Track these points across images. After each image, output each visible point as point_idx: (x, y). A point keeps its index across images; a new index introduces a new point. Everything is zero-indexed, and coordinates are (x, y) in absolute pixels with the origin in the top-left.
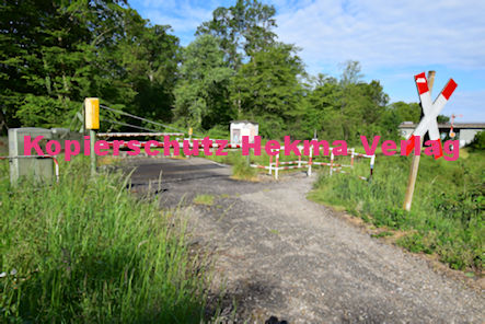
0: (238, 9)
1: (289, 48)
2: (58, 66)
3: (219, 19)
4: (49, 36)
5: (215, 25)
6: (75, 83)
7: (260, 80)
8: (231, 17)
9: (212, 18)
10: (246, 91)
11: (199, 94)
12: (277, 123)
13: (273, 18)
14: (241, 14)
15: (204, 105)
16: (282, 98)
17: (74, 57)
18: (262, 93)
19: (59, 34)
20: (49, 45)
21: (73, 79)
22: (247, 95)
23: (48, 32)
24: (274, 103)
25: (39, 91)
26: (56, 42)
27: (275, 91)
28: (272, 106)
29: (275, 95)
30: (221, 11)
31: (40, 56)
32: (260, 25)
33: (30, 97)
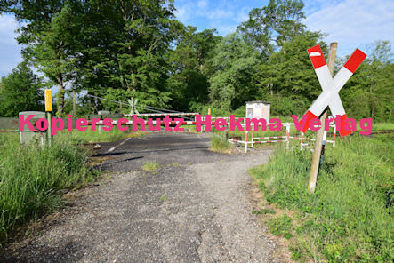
0: (271, 8)
1: (316, 35)
2: (128, 67)
3: (253, 19)
4: (122, 46)
5: (251, 23)
6: (138, 78)
7: (288, 65)
8: (265, 16)
9: (249, 18)
10: (274, 76)
11: (229, 81)
12: (303, 102)
13: (302, 11)
14: (273, 12)
15: (232, 90)
16: (307, 80)
17: (137, 60)
18: (288, 76)
19: (128, 44)
20: (121, 53)
21: (137, 76)
22: (275, 79)
23: (121, 44)
24: (300, 85)
25: (116, 85)
26: (127, 51)
27: (300, 74)
28: (297, 88)
29: (300, 77)
30: (256, 11)
31: (116, 61)
32: (290, 19)
33: (110, 90)
